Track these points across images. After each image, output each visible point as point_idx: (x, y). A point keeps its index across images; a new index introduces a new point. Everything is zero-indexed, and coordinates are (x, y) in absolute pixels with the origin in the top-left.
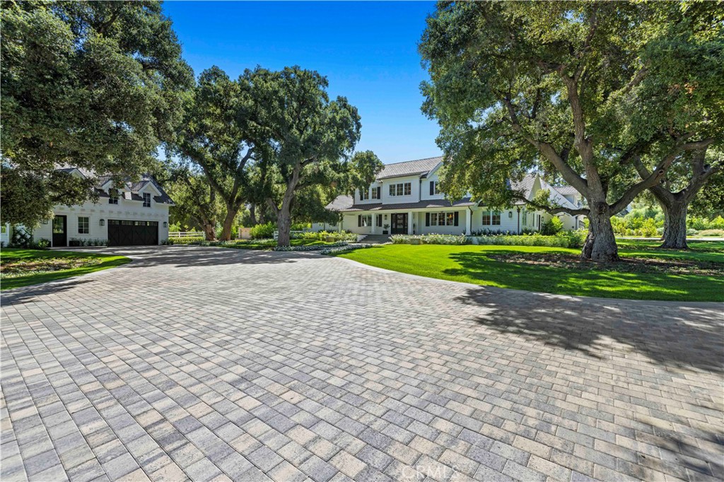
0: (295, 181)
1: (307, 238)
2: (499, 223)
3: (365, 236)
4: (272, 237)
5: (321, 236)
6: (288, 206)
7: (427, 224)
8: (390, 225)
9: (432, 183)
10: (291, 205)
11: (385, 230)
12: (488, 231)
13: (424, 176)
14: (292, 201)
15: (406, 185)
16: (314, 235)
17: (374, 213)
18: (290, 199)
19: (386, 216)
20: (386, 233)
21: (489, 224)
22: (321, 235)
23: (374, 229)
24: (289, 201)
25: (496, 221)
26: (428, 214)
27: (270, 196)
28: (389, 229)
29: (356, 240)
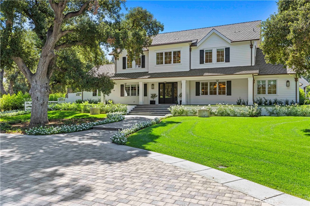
0: (56, 35)
1: (65, 110)
2: (275, 92)
3: (134, 107)
4: (22, 108)
5: (82, 107)
6: (45, 69)
7: (198, 94)
8: (157, 94)
9: (202, 52)
10: (49, 68)
11: (152, 99)
12: (264, 100)
13: (193, 45)
14: (51, 63)
15: (175, 53)
16: (74, 105)
17: (140, 82)
18: (48, 60)
19: (153, 85)
20: (152, 102)
21: (264, 93)
22: (82, 105)
23: (141, 99)
24: (47, 62)
25: (273, 90)
26: (198, 84)
27: (19, 55)
28: (156, 99)
29: (126, 111)
